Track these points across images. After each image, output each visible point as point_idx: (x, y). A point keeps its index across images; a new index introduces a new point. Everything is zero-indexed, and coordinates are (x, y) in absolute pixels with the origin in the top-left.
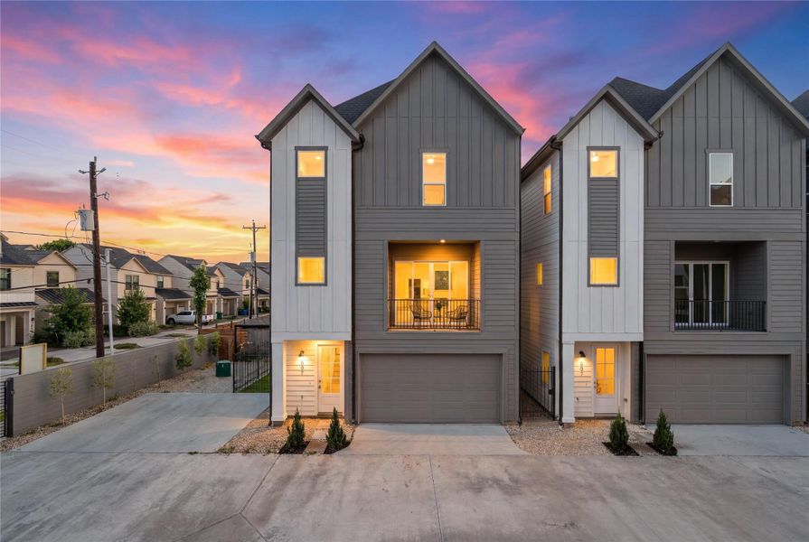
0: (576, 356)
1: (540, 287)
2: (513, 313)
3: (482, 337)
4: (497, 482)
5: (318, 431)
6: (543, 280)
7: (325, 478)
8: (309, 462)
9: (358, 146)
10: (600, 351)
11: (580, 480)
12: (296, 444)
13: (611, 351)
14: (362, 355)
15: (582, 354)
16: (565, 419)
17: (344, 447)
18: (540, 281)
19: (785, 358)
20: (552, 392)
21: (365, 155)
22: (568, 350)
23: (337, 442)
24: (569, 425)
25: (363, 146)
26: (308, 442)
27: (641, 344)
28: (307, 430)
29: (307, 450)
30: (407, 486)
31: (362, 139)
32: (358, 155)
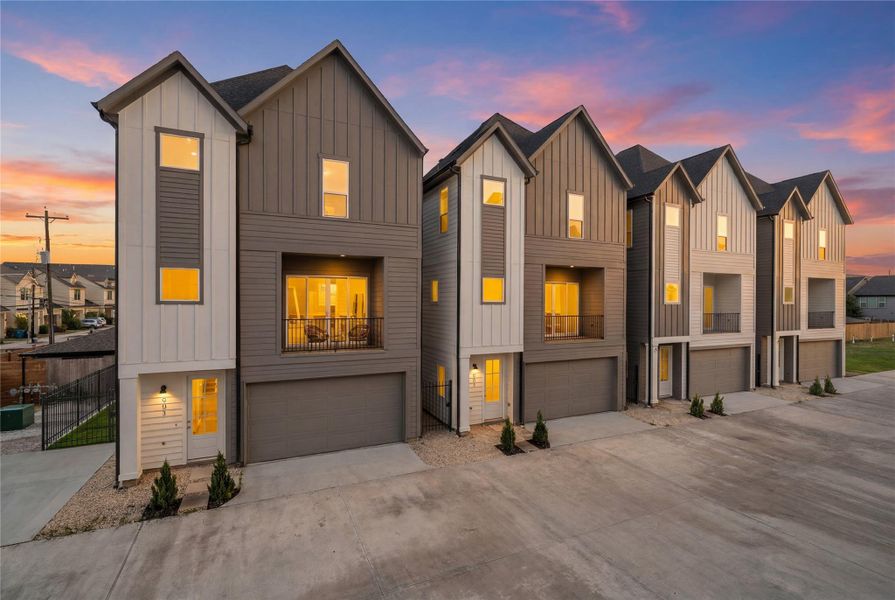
0: (470, 369)
1: (436, 304)
2: (414, 330)
3: (386, 356)
4: (413, 501)
5: (193, 483)
6: (439, 297)
7: (216, 538)
8: (190, 524)
9: (244, 139)
10: (489, 363)
11: (486, 484)
12: (165, 503)
13: (497, 362)
14: (248, 384)
15: (475, 367)
16: (462, 429)
17: (233, 496)
18: (435, 298)
19: (614, 359)
20: (449, 405)
21: (253, 152)
22: (465, 363)
23: (222, 492)
24: (467, 434)
25: (250, 141)
26: (180, 500)
27: (521, 353)
28: (179, 484)
29: (181, 509)
30: (321, 525)
31: (250, 131)
32: (243, 149)
